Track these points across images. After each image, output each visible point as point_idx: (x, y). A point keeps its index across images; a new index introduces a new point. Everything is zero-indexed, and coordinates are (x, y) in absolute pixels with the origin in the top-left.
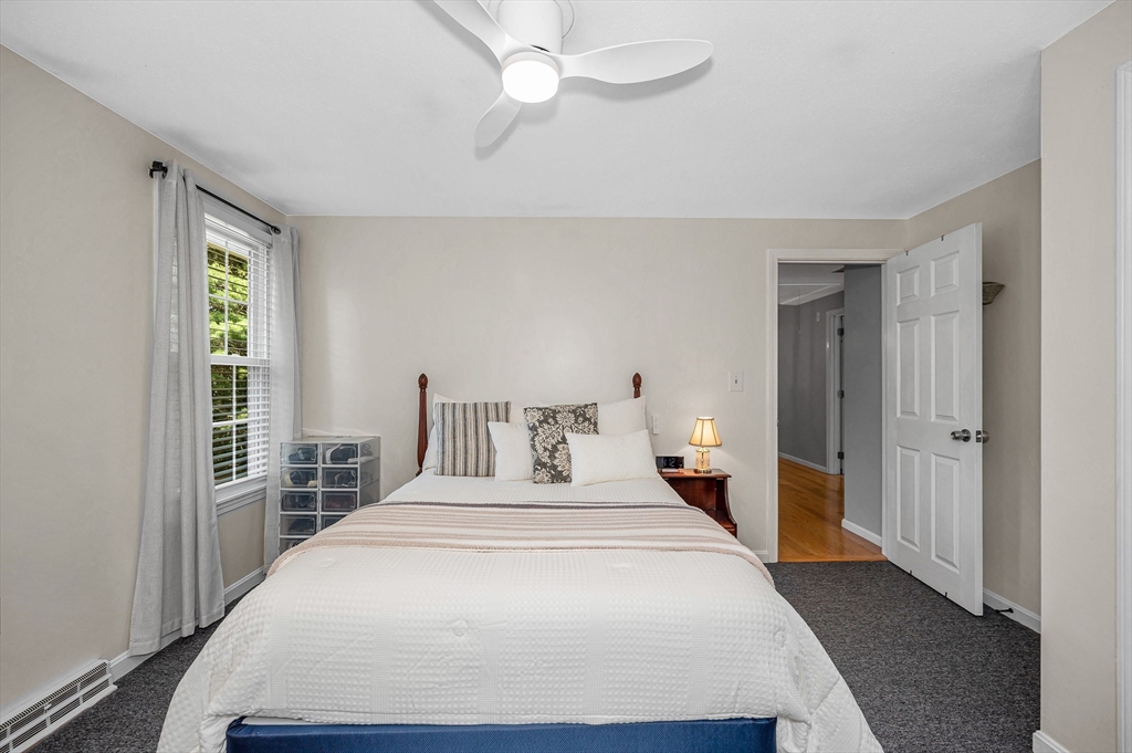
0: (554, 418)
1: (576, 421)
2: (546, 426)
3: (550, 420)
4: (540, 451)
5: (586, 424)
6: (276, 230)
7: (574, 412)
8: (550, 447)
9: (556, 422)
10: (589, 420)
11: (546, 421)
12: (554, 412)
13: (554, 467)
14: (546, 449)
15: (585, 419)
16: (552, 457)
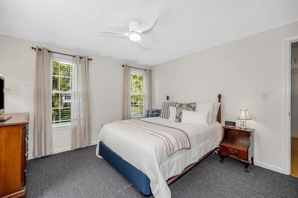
0: (182, 106)
1: (187, 107)
2: (179, 108)
3: (181, 107)
4: (177, 114)
5: (190, 108)
6: (146, 70)
7: (188, 105)
8: (179, 113)
9: (182, 107)
10: (191, 107)
11: (179, 107)
12: (182, 104)
13: (180, 118)
14: (178, 114)
15: (190, 107)
16: (180, 116)
